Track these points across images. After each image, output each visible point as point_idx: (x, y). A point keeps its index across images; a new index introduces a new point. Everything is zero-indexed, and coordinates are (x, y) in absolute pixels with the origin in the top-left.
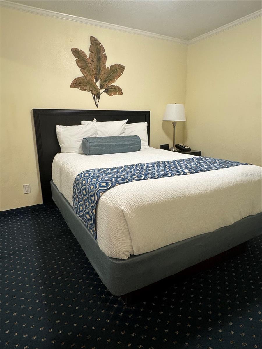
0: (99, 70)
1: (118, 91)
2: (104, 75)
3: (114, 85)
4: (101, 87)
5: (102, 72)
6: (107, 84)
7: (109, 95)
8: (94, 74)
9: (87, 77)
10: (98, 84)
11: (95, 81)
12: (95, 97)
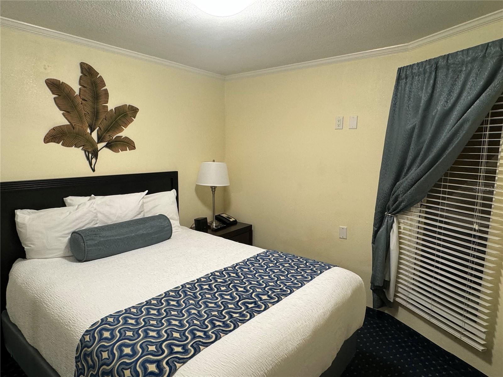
0: (96, 114)
1: (128, 144)
2: (105, 120)
3: (122, 136)
4: (100, 140)
5: (102, 116)
6: (109, 136)
7: (114, 151)
8: (87, 120)
9: (75, 125)
10: (94, 135)
11: (89, 131)
12: (90, 155)
